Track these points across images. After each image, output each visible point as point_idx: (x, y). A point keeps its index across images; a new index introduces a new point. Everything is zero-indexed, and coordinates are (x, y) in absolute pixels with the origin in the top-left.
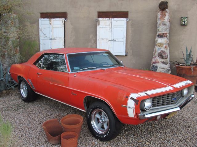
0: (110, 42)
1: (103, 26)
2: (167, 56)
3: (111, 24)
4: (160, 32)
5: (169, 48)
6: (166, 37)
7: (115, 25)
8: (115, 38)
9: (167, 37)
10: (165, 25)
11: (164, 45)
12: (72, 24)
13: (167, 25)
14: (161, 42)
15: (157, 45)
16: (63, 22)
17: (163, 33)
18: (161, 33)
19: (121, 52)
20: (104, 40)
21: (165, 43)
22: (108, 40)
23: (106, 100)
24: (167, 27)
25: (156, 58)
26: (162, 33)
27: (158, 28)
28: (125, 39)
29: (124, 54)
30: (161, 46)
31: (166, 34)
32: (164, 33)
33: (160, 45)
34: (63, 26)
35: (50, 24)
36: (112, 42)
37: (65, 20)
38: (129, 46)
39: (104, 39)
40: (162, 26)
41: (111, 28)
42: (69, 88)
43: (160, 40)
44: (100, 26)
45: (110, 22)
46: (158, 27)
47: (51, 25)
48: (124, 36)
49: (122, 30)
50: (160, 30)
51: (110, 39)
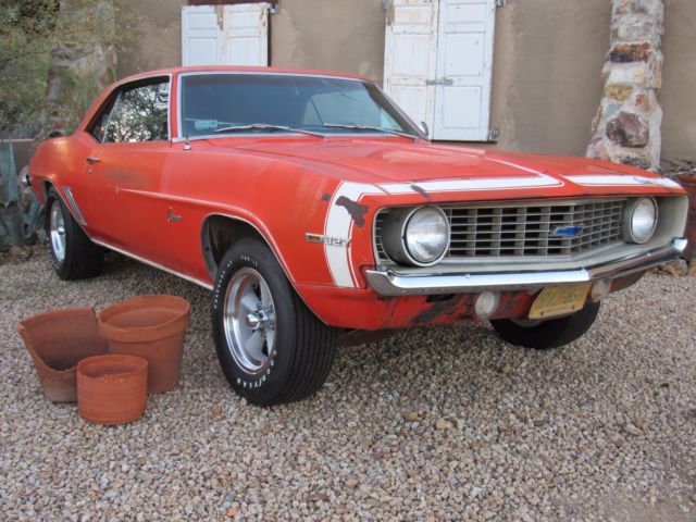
0: (431, 87)
1: (407, 28)
2: (647, 134)
3: (435, 20)
4: (621, 39)
5: (663, 110)
6: (645, 58)
7: (451, 23)
8: (449, 73)
9: (651, 59)
10: (642, 10)
11: (636, 93)
12: (295, 24)
13: (650, 13)
14: (624, 80)
15: (608, 93)
16: (265, 18)
17: (633, 46)
18: (623, 44)
19: (473, 128)
20: (410, 82)
21: (638, 84)
22: (423, 83)
23: (258, 220)
24: (651, 21)
25: (600, 143)
26: (629, 44)
27: (614, 27)
28: (488, 75)
29: (483, 135)
30: (620, 97)
31: (646, 46)
32: (635, 43)
33: (620, 92)
34: (265, 30)
35: (218, 27)
36: (439, 87)
37: (273, 11)
38: (502, 105)
39: (411, 76)
40: (629, 15)
41: (435, 34)
42: (160, 195)
43: (618, 74)
44: (397, 28)
45: (433, 13)
46: (615, 21)
47: (221, 28)
48: (485, 65)
49: (477, 43)
50: (622, 33)
51: (432, 78)
